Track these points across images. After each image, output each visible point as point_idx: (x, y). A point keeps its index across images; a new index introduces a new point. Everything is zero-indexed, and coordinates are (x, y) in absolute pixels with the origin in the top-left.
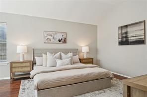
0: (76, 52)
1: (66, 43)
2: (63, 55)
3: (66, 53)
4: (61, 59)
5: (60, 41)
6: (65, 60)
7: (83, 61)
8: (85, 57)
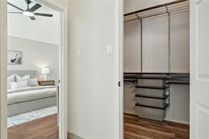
0: (34, 74)
1: (20, 63)
2: (18, 77)
3: (22, 76)
4: (16, 81)
5: (12, 61)
6: (21, 83)
7: (43, 83)
8: (45, 80)
